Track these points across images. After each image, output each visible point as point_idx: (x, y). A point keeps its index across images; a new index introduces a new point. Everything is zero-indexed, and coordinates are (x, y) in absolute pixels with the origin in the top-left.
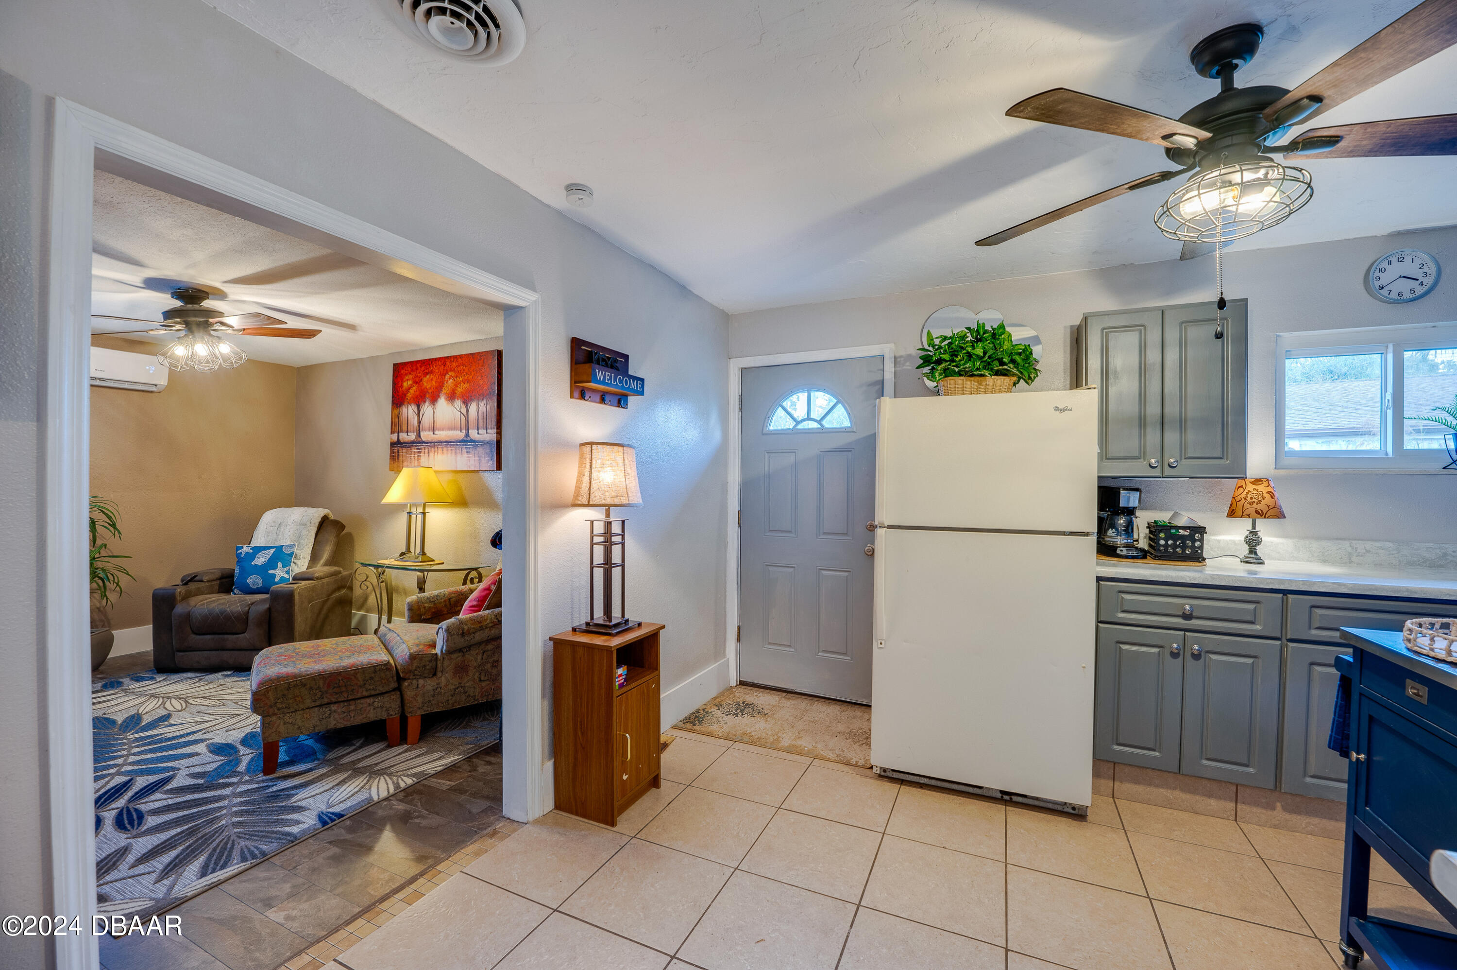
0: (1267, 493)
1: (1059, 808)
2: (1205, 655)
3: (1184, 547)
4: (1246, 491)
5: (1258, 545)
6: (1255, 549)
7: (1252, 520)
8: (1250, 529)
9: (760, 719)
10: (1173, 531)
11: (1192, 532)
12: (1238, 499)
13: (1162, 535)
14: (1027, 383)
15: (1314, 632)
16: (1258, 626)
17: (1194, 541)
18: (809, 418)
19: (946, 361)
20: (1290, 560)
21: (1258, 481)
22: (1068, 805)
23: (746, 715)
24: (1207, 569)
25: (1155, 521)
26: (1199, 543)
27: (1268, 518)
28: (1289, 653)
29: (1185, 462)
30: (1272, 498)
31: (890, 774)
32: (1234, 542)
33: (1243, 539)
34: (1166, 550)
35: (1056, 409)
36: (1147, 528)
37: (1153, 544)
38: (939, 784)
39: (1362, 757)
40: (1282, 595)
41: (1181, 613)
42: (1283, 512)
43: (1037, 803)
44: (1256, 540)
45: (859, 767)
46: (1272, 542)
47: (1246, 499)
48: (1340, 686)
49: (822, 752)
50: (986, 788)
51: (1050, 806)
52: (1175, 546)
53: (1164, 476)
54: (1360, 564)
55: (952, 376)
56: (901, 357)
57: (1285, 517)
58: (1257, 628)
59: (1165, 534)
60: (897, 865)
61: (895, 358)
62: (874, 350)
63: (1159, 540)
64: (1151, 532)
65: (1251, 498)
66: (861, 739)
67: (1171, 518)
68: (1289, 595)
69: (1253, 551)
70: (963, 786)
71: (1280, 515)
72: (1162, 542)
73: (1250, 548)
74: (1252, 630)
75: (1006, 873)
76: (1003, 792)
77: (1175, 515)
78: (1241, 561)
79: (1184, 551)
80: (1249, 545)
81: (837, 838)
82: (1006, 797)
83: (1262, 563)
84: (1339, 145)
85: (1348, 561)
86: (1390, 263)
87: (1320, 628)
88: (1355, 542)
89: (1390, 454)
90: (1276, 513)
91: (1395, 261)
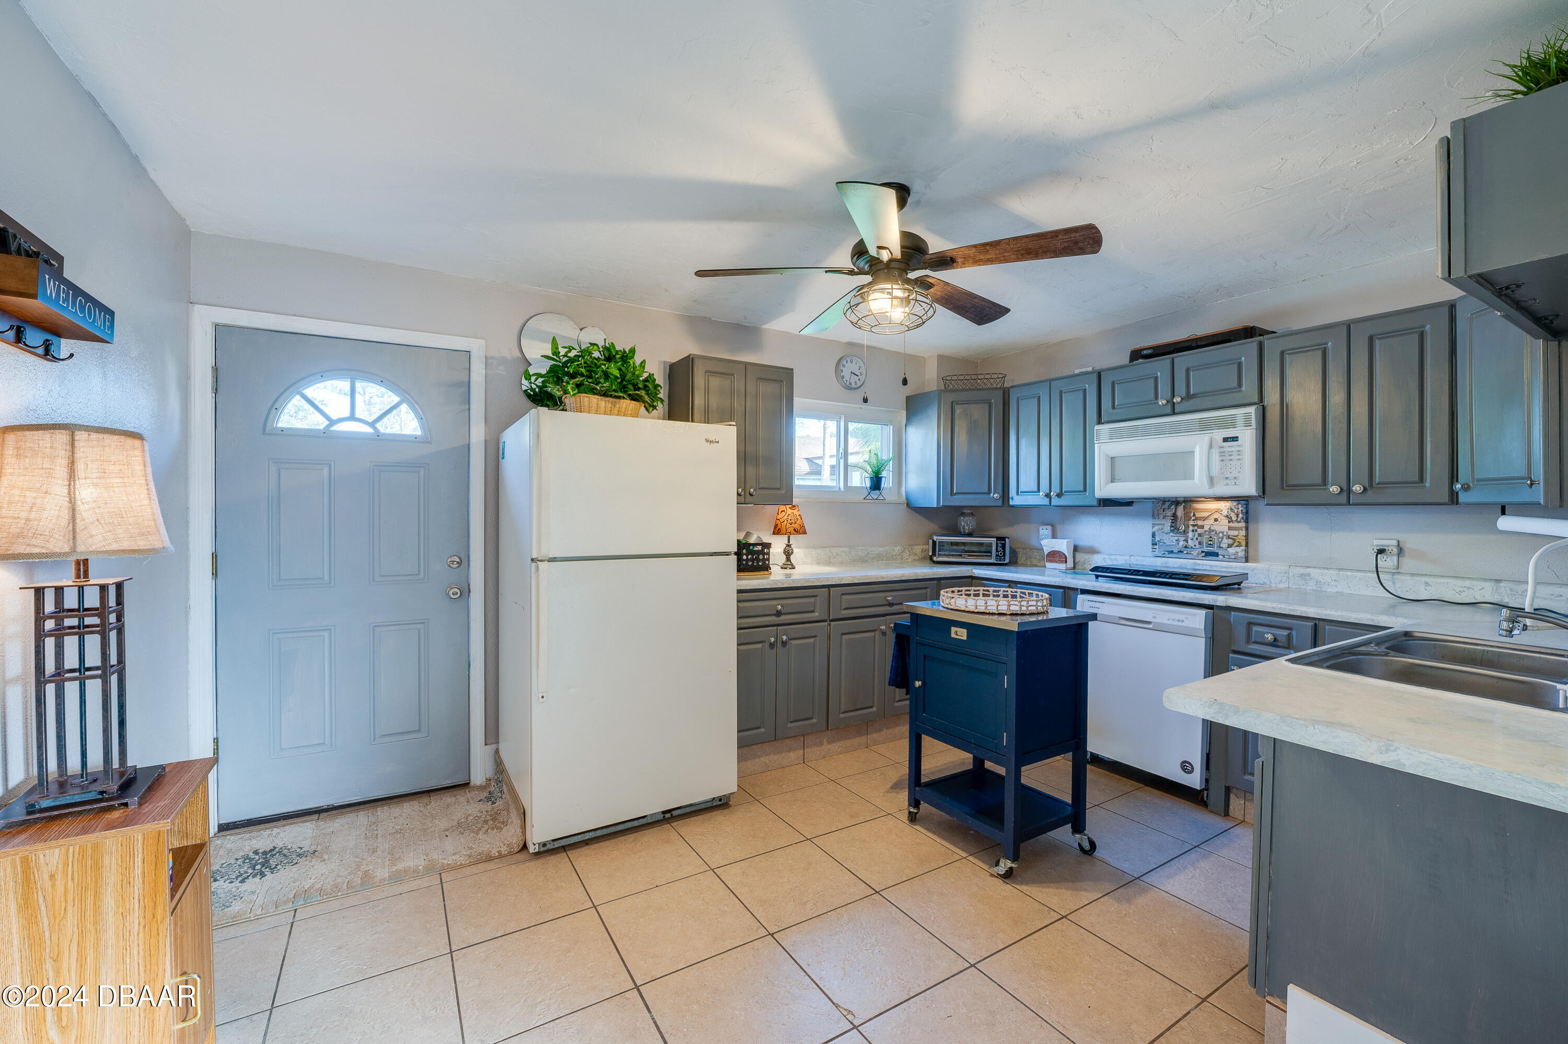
0: (800, 515)
1: (710, 805)
2: (792, 641)
3: (758, 560)
4: (787, 514)
5: (791, 554)
6: (790, 557)
7: (790, 536)
8: (788, 543)
9: (310, 861)
10: (751, 548)
11: (761, 548)
12: (778, 520)
13: (745, 552)
14: (648, 410)
15: (843, 612)
17: (764, 554)
18: (352, 417)
19: (582, 375)
20: (809, 564)
21: (794, 506)
22: (716, 799)
23: (279, 867)
24: (768, 576)
26: (766, 556)
27: (797, 534)
28: (832, 629)
29: (758, 492)
30: (802, 519)
31: (549, 847)
32: (781, 553)
33: (782, 550)
34: (747, 564)
35: (707, 441)
38: (605, 832)
39: (920, 683)
40: (828, 589)
41: (775, 612)
42: (806, 529)
43: (692, 809)
44: (790, 551)
45: (505, 856)
46: (799, 552)
47: (787, 521)
48: (895, 642)
49: (444, 861)
50: (650, 815)
51: (703, 806)
52: (754, 560)
53: (746, 502)
55: (585, 393)
56: (493, 358)
58: (818, 615)
59: (746, 549)
60: (634, 927)
61: (486, 358)
62: (459, 343)
63: (743, 556)
65: (791, 520)
66: (479, 825)
69: (788, 559)
70: (629, 823)
71: (804, 532)
72: (745, 557)
73: (787, 557)
74: (815, 617)
75: (719, 877)
76: (664, 812)
77: (752, 533)
78: (785, 566)
79: (758, 563)
80: (786, 555)
81: (553, 940)
82: (668, 815)
83: (794, 568)
84: (931, 290)
85: (829, 563)
86: (847, 361)
87: (845, 609)
88: (831, 549)
89: (842, 489)
90: (801, 531)
91: (849, 361)
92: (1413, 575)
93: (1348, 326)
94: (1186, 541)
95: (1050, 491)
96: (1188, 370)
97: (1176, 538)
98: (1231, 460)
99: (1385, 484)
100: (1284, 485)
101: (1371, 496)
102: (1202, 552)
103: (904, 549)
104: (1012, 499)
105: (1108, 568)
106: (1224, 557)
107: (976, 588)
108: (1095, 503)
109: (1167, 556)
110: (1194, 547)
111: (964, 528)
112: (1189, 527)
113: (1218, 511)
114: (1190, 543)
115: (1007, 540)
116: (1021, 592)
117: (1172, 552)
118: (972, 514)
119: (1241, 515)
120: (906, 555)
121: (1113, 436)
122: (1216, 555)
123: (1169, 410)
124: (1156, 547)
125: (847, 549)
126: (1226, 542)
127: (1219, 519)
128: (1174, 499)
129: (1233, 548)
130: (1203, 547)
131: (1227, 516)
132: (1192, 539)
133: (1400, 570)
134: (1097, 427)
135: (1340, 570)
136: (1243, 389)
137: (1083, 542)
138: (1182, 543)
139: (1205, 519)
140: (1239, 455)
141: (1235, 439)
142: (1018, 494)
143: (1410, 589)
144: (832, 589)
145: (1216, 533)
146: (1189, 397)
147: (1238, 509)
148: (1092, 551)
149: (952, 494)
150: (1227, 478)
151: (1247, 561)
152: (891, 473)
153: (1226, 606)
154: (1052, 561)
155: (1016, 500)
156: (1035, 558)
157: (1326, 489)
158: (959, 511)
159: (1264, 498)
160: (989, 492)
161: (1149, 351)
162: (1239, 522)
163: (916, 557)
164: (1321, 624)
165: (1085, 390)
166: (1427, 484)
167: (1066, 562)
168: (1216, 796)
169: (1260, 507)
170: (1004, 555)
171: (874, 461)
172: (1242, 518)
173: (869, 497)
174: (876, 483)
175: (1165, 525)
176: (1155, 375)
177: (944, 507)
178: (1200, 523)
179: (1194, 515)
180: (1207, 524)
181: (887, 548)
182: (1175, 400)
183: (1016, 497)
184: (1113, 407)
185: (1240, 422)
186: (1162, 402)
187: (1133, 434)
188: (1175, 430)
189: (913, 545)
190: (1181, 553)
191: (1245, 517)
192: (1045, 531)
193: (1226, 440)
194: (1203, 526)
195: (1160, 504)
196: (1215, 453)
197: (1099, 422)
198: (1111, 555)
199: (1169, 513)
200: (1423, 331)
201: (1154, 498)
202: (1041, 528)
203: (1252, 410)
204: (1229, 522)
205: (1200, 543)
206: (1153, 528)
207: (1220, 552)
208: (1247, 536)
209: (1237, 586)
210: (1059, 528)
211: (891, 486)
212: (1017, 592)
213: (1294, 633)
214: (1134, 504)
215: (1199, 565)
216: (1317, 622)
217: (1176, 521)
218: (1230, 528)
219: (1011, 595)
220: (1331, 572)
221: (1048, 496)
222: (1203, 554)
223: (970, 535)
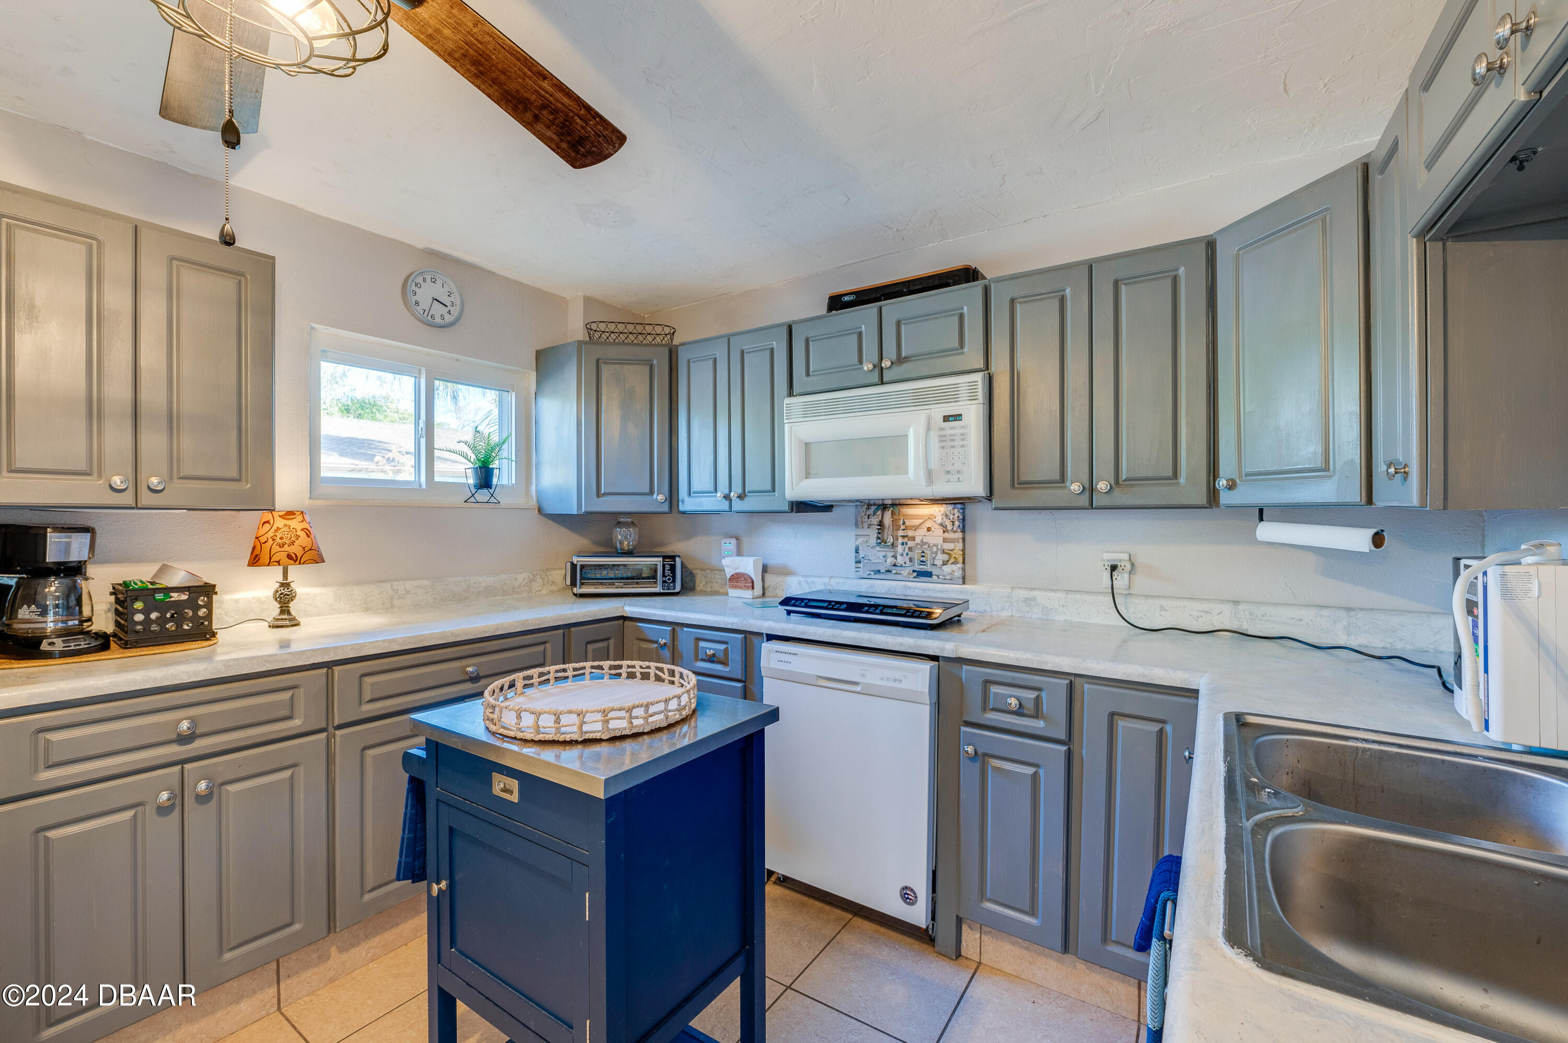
0: (302, 530)
2: (220, 790)
3: (179, 618)
4: (274, 528)
5: (292, 600)
6: (288, 607)
7: (284, 568)
8: (281, 579)
10: (159, 596)
11: (192, 595)
12: (263, 539)
13: (139, 605)
15: (366, 708)
16: (297, 721)
17: (197, 608)
20: (330, 614)
21: (289, 514)
24: (219, 650)
25: (124, 582)
26: (204, 610)
27: (303, 564)
28: (338, 743)
29: (178, 485)
30: (308, 536)
32: (259, 600)
33: (271, 594)
34: (147, 629)
36: (112, 594)
37: (122, 622)
39: (444, 884)
40: (326, 669)
41: (173, 737)
42: (321, 555)
44: (288, 595)
46: (308, 594)
47: (274, 540)
52: (162, 621)
53: (139, 505)
54: (402, 608)
57: (323, 561)
58: (296, 723)
59: (144, 602)
63: (133, 614)
64: (118, 601)
65: (282, 538)
67: (155, 576)
68: (335, 668)
69: (285, 610)
71: (318, 559)
72: (139, 617)
73: (281, 607)
74: (289, 729)
77: (164, 569)
78: (270, 626)
79: (179, 626)
80: (280, 602)
83: (297, 625)
86: (424, 280)
87: (372, 701)
88: (395, 583)
89: (424, 486)
90: (313, 556)
91: (428, 280)
92: (1147, 597)
93: (1090, 266)
94: (895, 557)
95: (730, 490)
96: (898, 324)
97: (884, 554)
98: (953, 447)
99: (1133, 481)
100: (1017, 483)
101: (1119, 497)
102: (914, 571)
103: (535, 576)
104: (683, 502)
105: (802, 600)
106: (939, 578)
107: (577, 665)
108: (786, 508)
109: (874, 577)
110: (904, 565)
111: (621, 543)
112: (898, 539)
113: (931, 517)
114: (900, 560)
115: (677, 559)
116: (657, 668)
117: (879, 571)
118: (633, 524)
119: (957, 523)
120: (537, 586)
121: (809, 413)
122: (929, 574)
123: (875, 377)
124: (860, 565)
125: (425, 582)
126: (941, 558)
127: (932, 529)
128: (881, 502)
129: (949, 566)
130: (915, 565)
131: (941, 525)
132: (902, 555)
133: (1132, 591)
134: (788, 401)
135: (1068, 591)
136: (966, 350)
137: (774, 561)
138: (890, 560)
139: (916, 528)
140: (963, 440)
141: (957, 417)
142: (690, 494)
143: (1145, 615)
144: (337, 669)
145: (929, 547)
146: (900, 360)
147: (954, 515)
148: (785, 572)
149: (598, 495)
150: (948, 472)
151: (964, 583)
152: (514, 463)
153: (956, 658)
154: (736, 587)
155: (688, 504)
156: (717, 582)
157: (1065, 487)
158: (616, 519)
159: (990, 500)
160: (651, 492)
161: (852, 298)
162: (955, 532)
163: (554, 588)
164: (1078, 681)
165: (772, 350)
166: (1182, 480)
167: (753, 588)
168: (944, 933)
169: (982, 514)
170: (674, 581)
171: (481, 445)
172: (959, 526)
173: (472, 500)
174: (485, 477)
175: (871, 537)
176: (859, 330)
177: (588, 514)
178: (910, 533)
179: (904, 523)
180: (920, 535)
181: (503, 576)
182: (883, 365)
183: (687, 499)
184: (808, 374)
185: (964, 393)
186: (867, 366)
187: (831, 411)
188: (883, 406)
189: (548, 570)
190: (889, 573)
191: (961, 525)
192: (729, 545)
193: (946, 419)
194: (914, 537)
195: (864, 509)
196: (934, 436)
197: (791, 394)
198: (807, 576)
199: (875, 520)
200: (1176, 275)
201: (857, 501)
202: (723, 541)
203: (978, 378)
204: (944, 532)
205: (911, 560)
206: (856, 540)
207: (935, 571)
208: (964, 550)
209: (957, 618)
210: (745, 541)
211: (514, 482)
212: (649, 667)
213: (1044, 695)
214: (834, 509)
215: (910, 588)
216: (1073, 679)
217: (883, 531)
218: (945, 540)
219: (641, 673)
220: (1059, 594)
221: (727, 497)
222: (915, 574)
223: (629, 553)
